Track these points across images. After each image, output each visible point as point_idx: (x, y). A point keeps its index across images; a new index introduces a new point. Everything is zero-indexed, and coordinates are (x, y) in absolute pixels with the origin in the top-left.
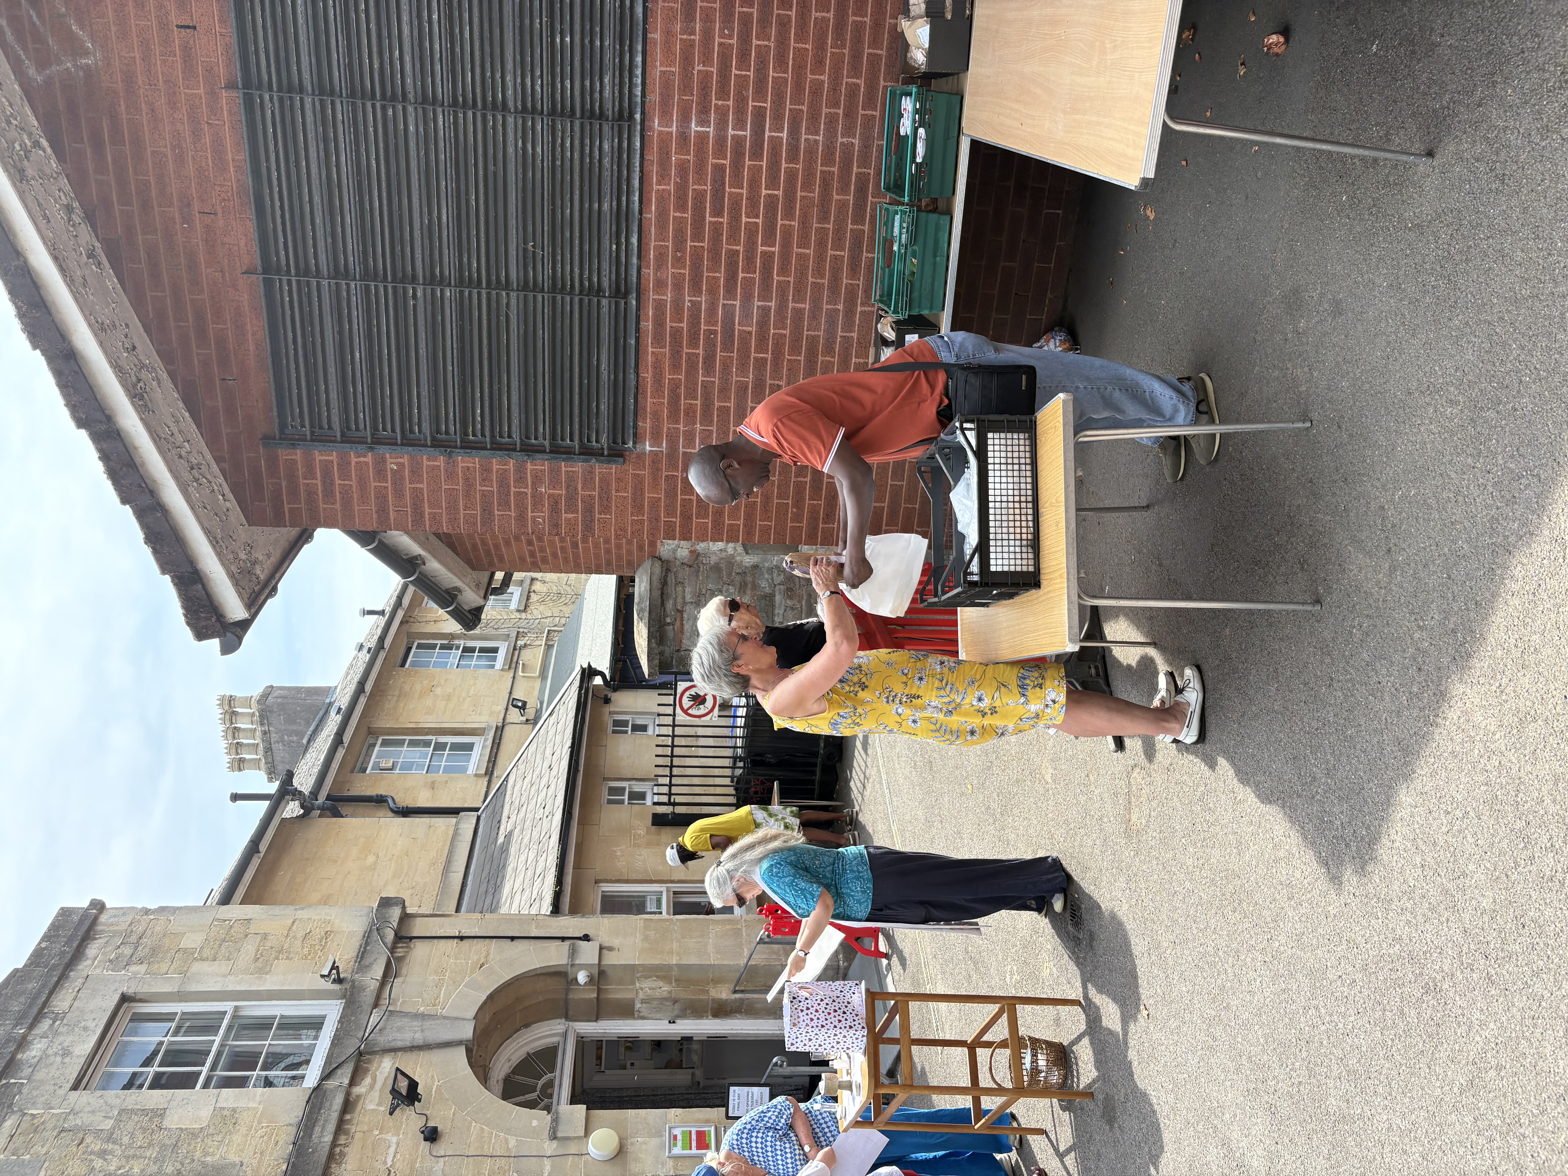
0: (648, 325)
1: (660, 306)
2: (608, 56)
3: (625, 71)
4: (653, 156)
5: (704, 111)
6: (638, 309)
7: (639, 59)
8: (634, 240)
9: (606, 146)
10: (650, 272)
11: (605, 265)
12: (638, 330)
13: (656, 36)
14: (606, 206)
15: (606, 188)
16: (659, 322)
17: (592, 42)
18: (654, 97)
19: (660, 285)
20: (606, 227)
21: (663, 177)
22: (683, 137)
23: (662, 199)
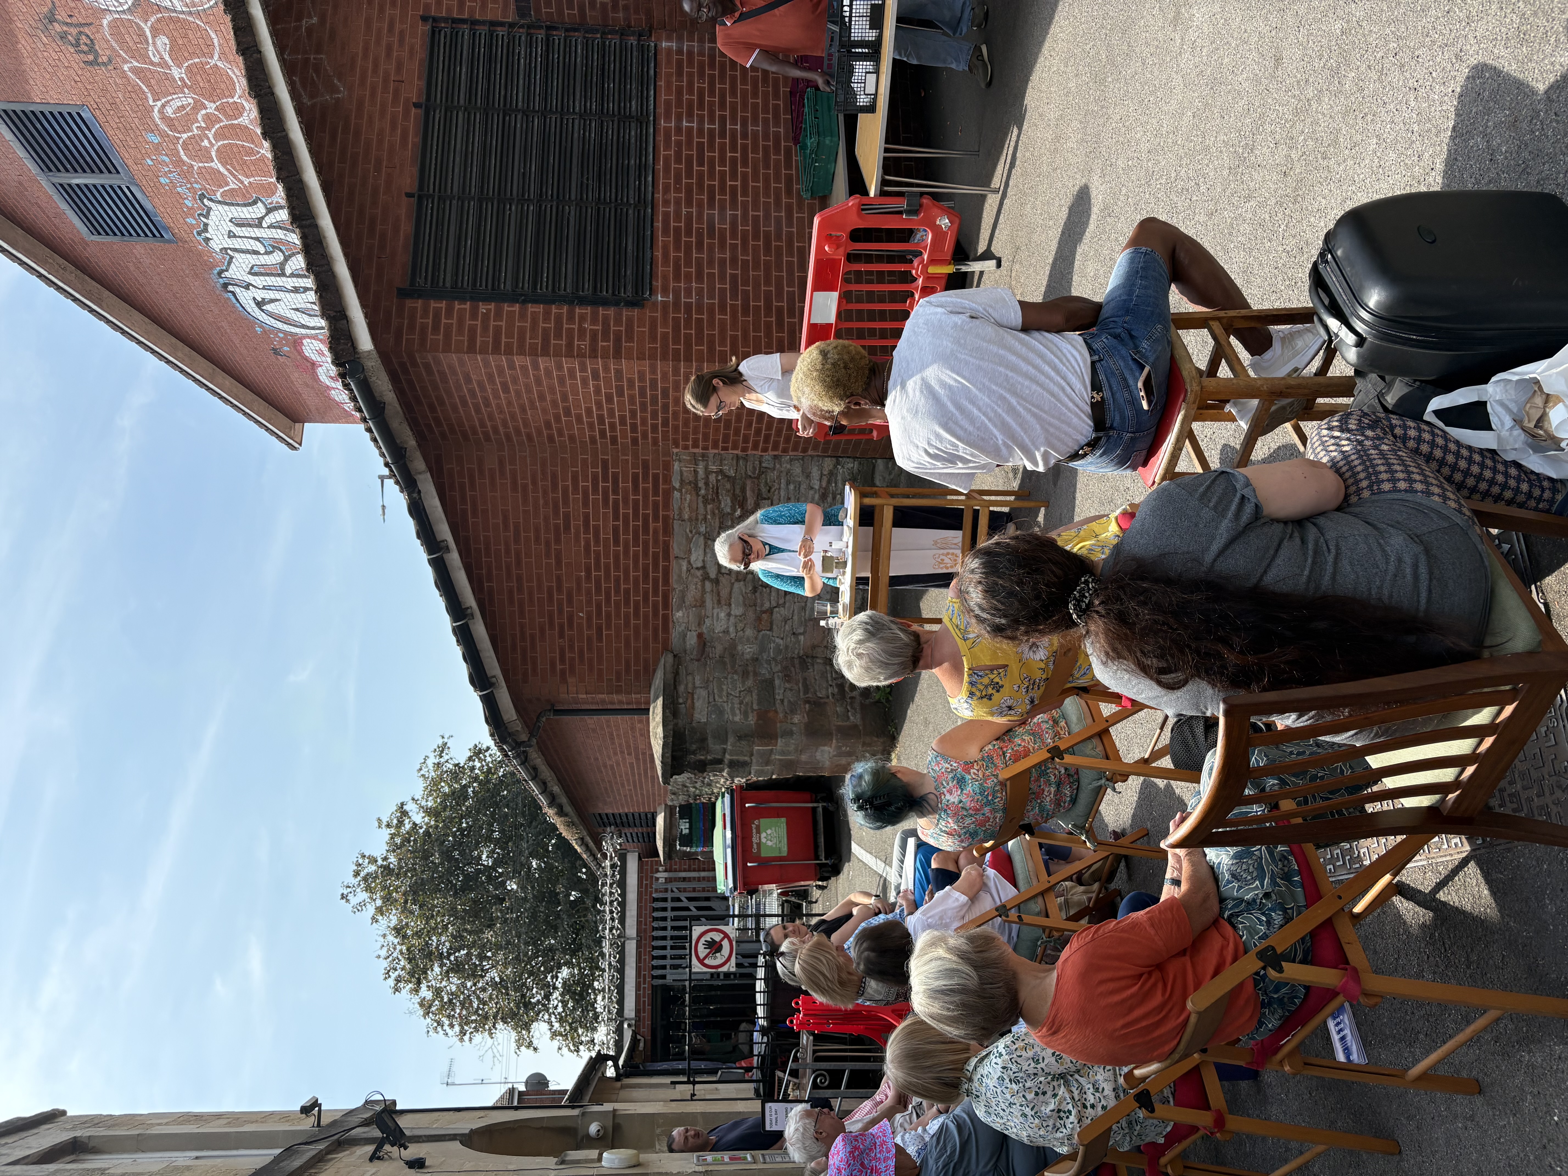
0: (659, 225)
1: (666, 215)
2: (634, 92)
3: (643, 99)
4: (661, 138)
5: (690, 116)
6: (652, 215)
7: (652, 92)
8: (650, 179)
9: (633, 133)
10: (659, 196)
11: (631, 192)
12: (652, 226)
13: (662, 83)
14: (632, 162)
15: (632, 152)
16: (666, 222)
17: (625, 86)
18: (661, 110)
19: (666, 203)
20: (632, 172)
21: (667, 147)
22: (679, 130)
23: (667, 159)
